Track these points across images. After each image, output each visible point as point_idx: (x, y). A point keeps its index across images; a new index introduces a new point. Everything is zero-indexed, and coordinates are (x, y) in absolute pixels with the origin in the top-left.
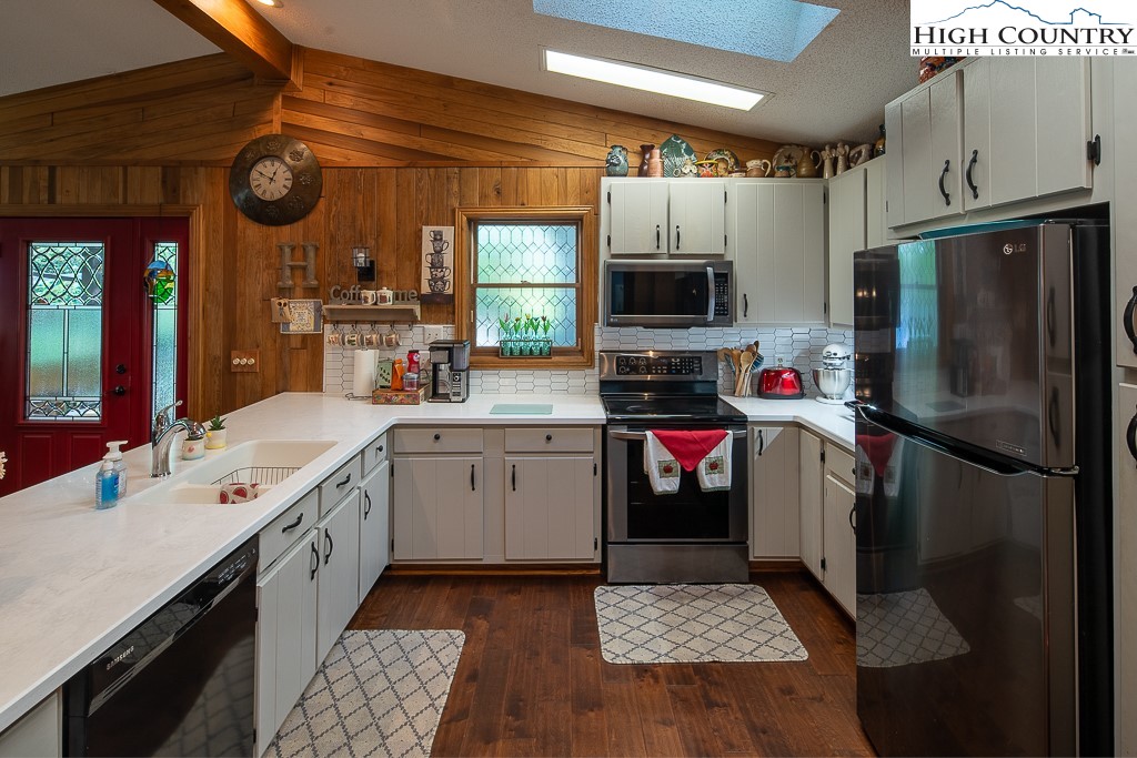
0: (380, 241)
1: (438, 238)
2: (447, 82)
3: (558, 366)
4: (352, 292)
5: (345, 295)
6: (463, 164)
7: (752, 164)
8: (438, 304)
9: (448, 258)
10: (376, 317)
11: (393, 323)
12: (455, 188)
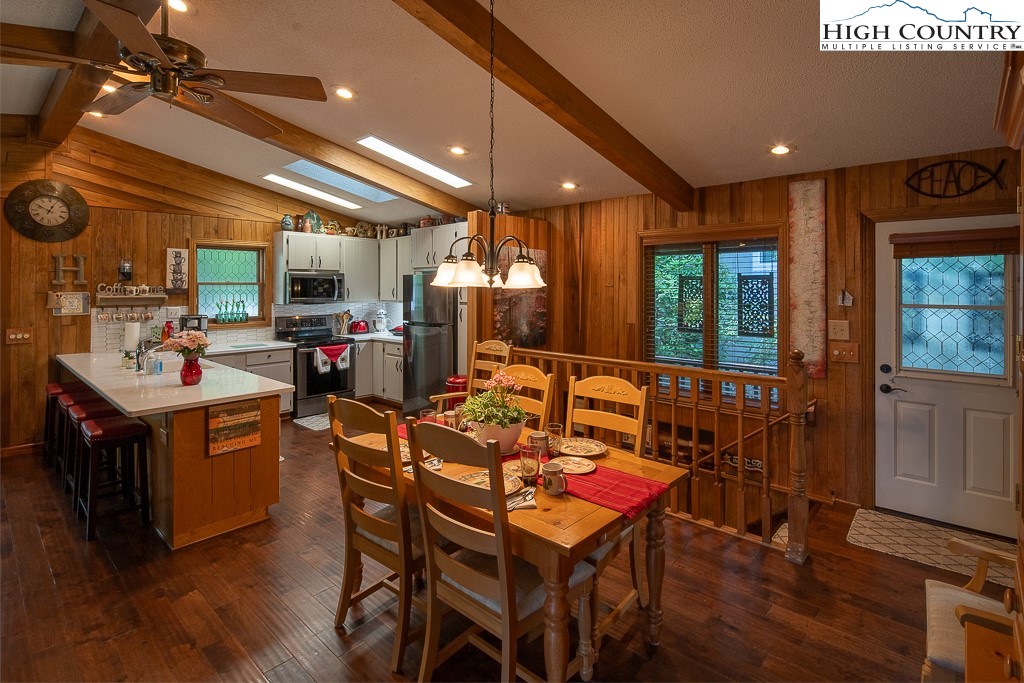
0: (135, 255)
1: (178, 255)
2: (183, 164)
3: (251, 326)
4: (114, 287)
5: (109, 290)
6: (194, 214)
7: (348, 229)
8: (177, 294)
9: (185, 268)
10: (133, 303)
11: (146, 307)
12: (188, 227)
